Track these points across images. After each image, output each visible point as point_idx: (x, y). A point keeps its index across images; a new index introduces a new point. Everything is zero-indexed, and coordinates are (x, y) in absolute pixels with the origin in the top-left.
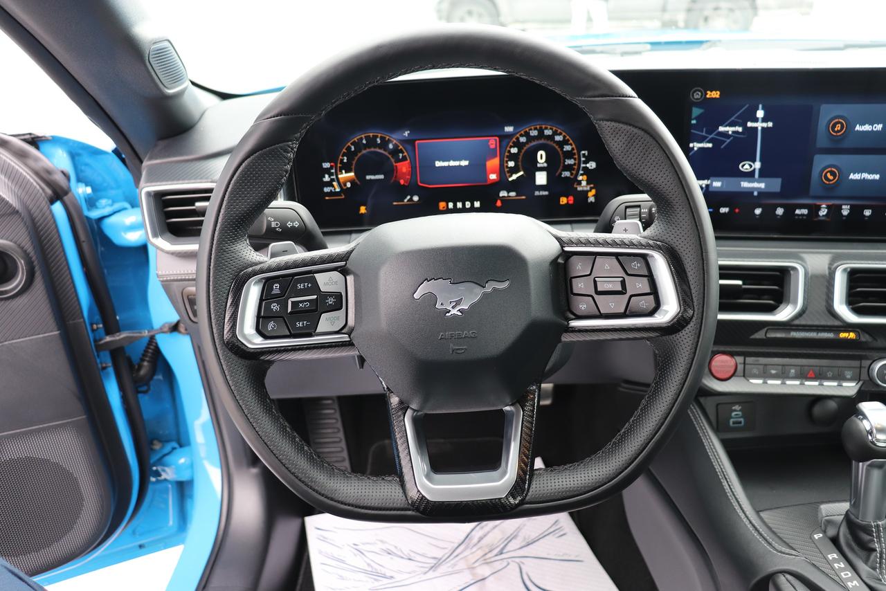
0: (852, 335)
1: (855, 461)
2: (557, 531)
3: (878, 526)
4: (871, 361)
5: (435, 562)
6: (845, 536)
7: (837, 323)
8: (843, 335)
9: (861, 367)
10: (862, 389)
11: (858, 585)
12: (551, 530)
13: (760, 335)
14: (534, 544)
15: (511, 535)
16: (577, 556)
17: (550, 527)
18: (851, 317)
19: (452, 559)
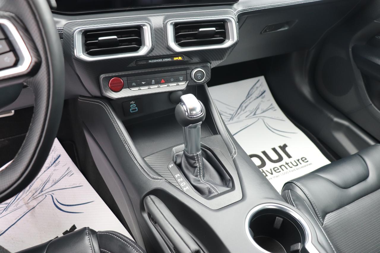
0: (180, 58)
1: (184, 126)
2: (69, 173)
3: (197, 155)
4: (191, 70)
5: (6, 206)
6: (184, 162)
7: (172, 53)
8: (175, 59)
9: (187, 74)
10: (189, 85)
11: (188, 188)
12: (66, 173)
13: (133, 64)
14: (59, 182)
15: (46, 181)
16: (79, 184)
17: (66, 171)
18: (178, 49)
19: (16, 201)
